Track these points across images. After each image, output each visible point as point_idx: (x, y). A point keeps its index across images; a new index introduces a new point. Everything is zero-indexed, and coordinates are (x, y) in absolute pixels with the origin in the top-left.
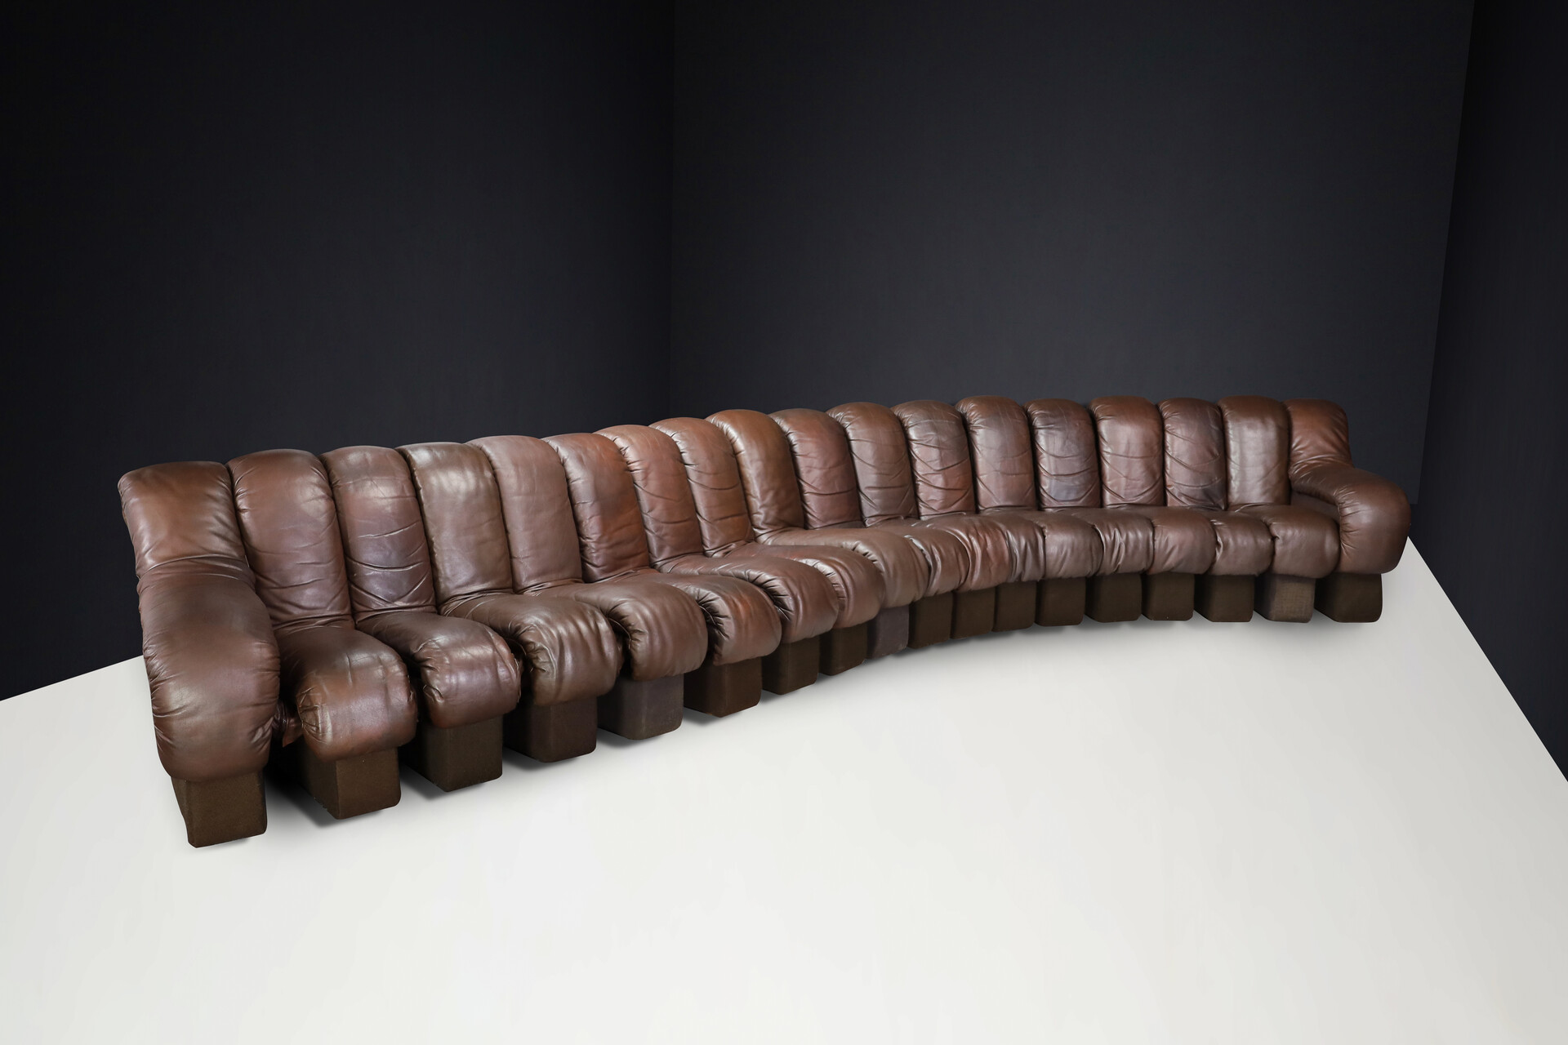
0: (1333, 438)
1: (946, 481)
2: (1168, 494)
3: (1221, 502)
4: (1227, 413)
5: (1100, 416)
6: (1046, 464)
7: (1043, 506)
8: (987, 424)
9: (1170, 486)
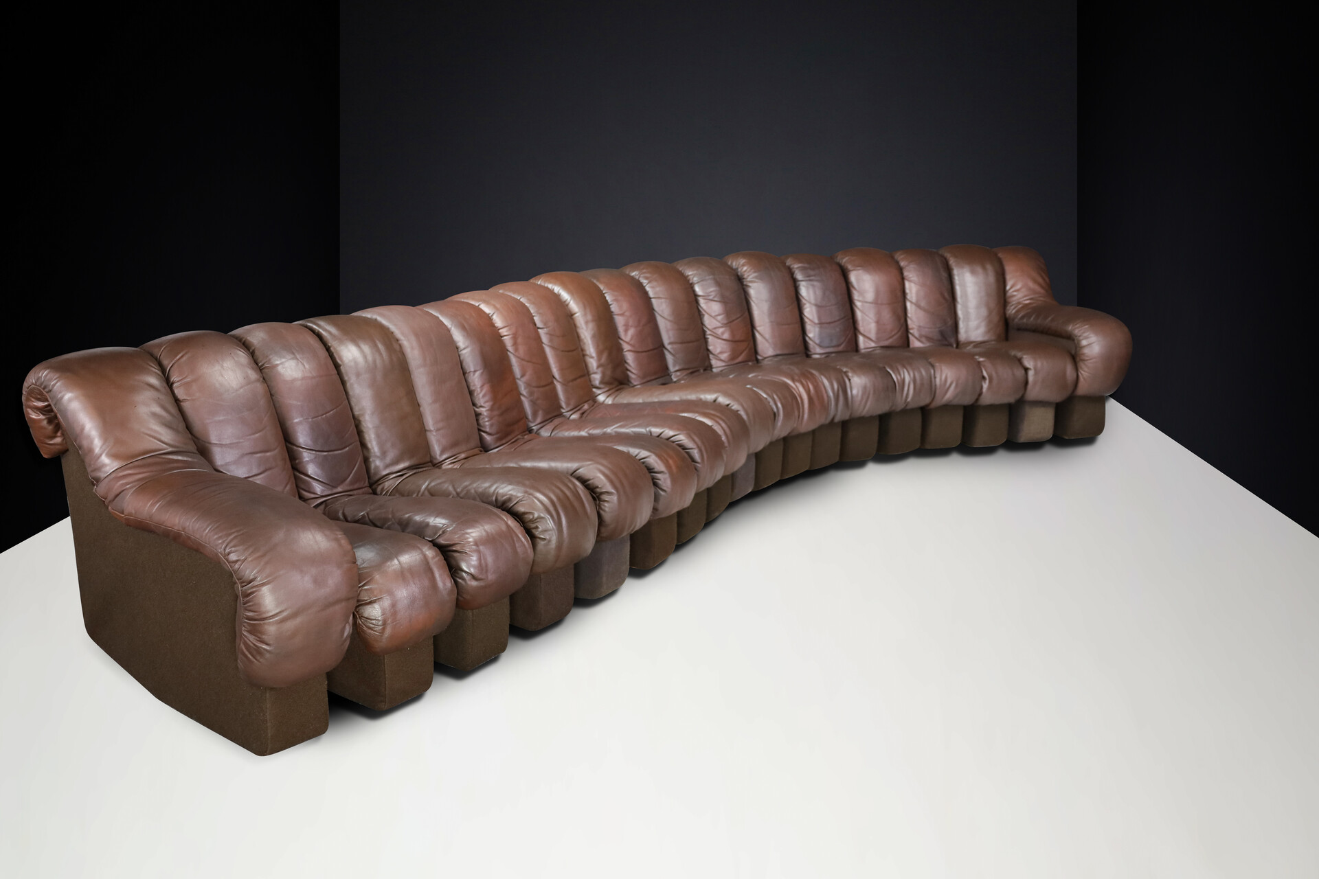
0: (1040, 280)
1: (733, 333)
2: (910, 336)
3: (953, 341)
4: (952, 262)
5: (850, 267)
6: (810, 312)
7: (810, 353)
8: (761, 278)
9: (912, 329)
